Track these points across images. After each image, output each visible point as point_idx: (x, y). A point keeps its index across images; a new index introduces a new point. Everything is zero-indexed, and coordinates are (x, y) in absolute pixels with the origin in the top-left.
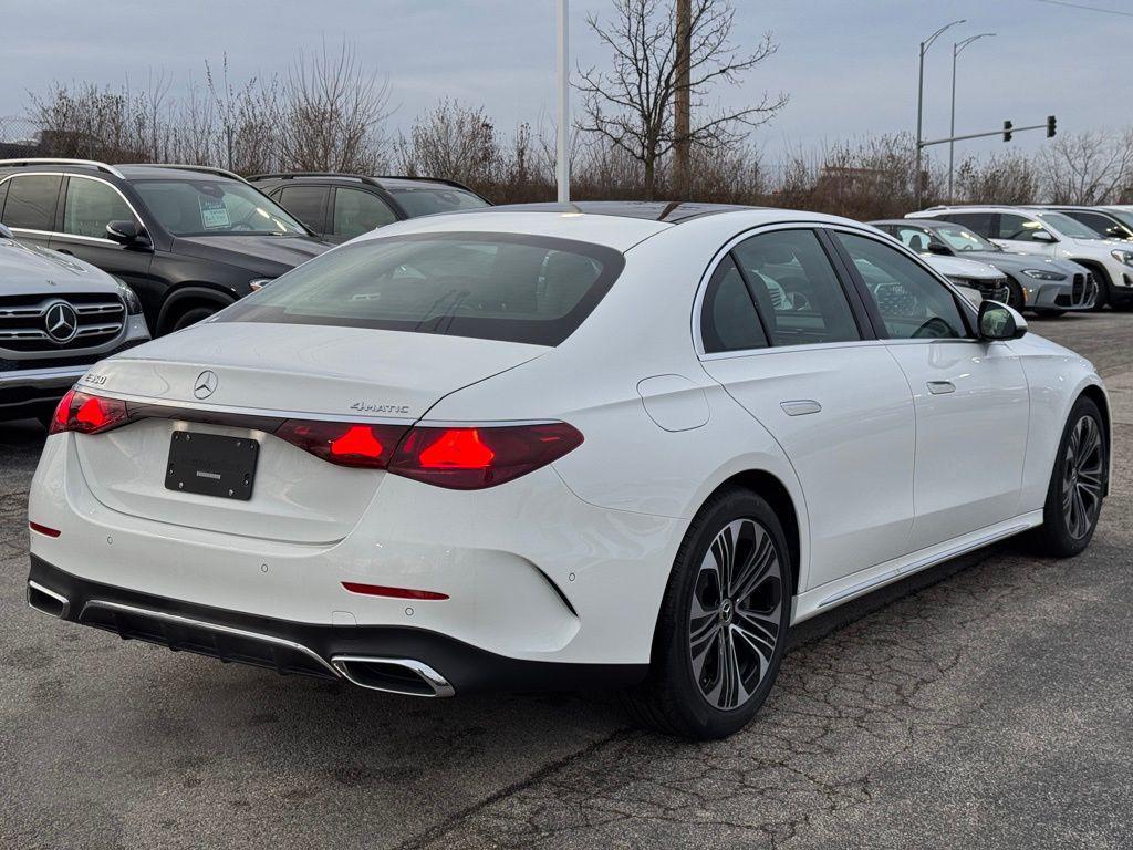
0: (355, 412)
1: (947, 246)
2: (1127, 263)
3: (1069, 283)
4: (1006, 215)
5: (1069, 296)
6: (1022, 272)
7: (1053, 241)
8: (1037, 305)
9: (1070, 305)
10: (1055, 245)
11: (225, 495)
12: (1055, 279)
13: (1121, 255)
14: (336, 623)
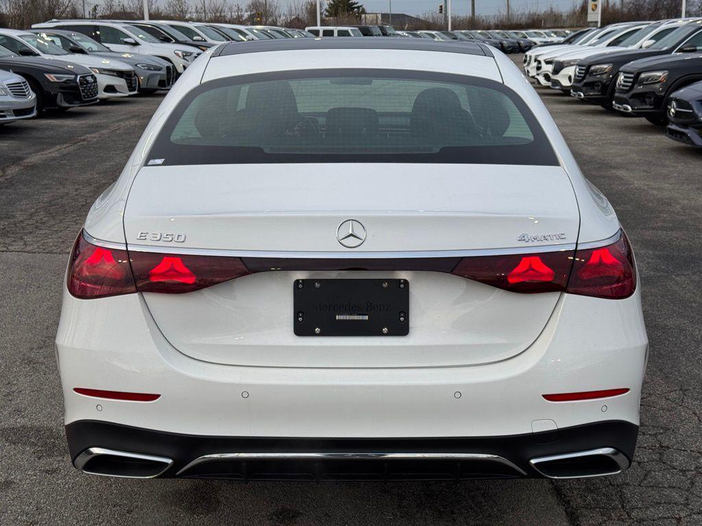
0: (523, 244)
1: (81, 48)
2: (184, 59)
3: (164, 72)
4: (102, 26)
5: (165, 81)
6: (136, 65)
7: (136, 44)
8: (148, 87)
9: (165, 87)
10: (138, 46)
11: (379, 333)
12: (155, 70)
13: (180, 54)
14: (536, 430)
